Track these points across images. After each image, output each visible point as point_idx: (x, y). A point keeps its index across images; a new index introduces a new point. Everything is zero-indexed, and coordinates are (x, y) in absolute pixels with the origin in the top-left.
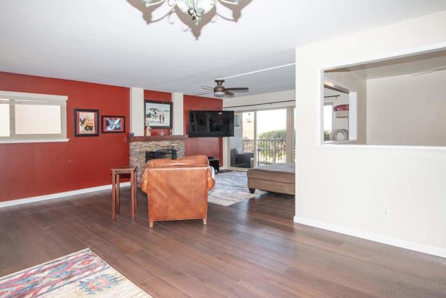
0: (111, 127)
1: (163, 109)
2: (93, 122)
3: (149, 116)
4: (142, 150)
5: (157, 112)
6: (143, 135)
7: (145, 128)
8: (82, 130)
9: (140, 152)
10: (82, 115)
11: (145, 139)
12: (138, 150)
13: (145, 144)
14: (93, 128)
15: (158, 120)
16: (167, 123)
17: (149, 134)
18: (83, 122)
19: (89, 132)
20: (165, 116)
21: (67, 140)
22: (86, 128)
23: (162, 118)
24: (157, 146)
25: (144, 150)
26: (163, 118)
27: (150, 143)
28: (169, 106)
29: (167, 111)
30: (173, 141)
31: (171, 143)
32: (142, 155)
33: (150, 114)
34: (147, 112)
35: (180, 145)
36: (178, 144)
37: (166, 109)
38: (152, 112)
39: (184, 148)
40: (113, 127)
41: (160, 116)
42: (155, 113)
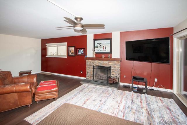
0: (80, 53)
1: (105, 43)
2: (74, 51)
10: (70, 49)
14: (74, 53)
15: (102, 49)
19: (72, 55)
22: (71, 53)
24: (99, 63)
28: (109, 41)
30: (110, 61)
31: (109, 63)
32: (91, 66)
33: (97, 46)
34: (96, 45)
35: (116, 65)
36: (114, 64)
37: (108, 43)
38: (98, 45)
39: (120, 67)
40: (81, 53)
41: (104, 47)
42: (100, 45)
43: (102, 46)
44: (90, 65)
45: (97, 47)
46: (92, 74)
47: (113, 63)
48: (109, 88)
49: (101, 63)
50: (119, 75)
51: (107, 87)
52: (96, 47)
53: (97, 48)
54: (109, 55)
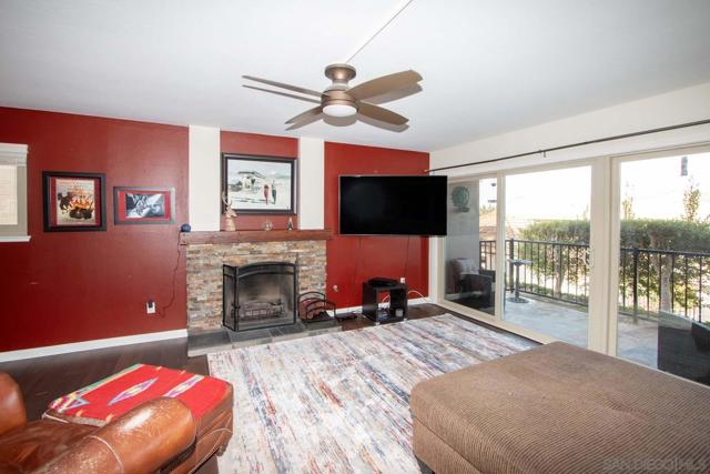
0: (139, 212)
1: (273, 173)
2: (91, 200)
4: (213, 262)
6: (218, 230)
8: (62, 216)
10: (64, 186)
11: (222, 238)
12: (202, 262)
14: (93, 214)
15: (260, 195)
16: (283, 202)
17: (231, 226)
18: (66, 201)
19: (82, 222)
20: (277, 189)
21: (27, 239)
22: (73, 214)
23: (270, 191)
24: (252, 252)
25: (219, 261)
26: (274, 192)
27: (235, 247)
28: (289, 165)
29: (282, 177)
30: (294, 242)
31: (289, 248)
32: (213, 271)
33: (240, 183)
34: (232, 180)
35: (313, 255)
36: (308, 250)
37: (282, 174)
38: (245, 180)
39: (325, 258)
40: (145, 211)
41: (266, 187)
42: (253, 181)
43: (261, 183)
44: (208, 266)
45: (238, 187)
46: (221, 303)
47: (306, 247)
48: (315, 334)
49: (260, 253)
50: (325, 287)
51: (310, 335)
52: (233, 186)
53: (239, 189)
54: (291, 220)
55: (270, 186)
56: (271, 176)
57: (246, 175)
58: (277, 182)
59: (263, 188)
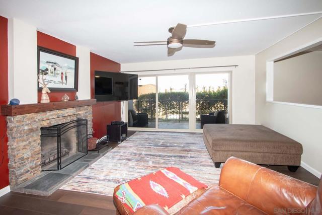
1: (66, 65)
3: (45, 72)
4: (35, 126)
5: (58, 68)
6: (36, 102)
7: (40, 90)
9: (31, 130)
11: (39, 108)
12: (26, 128)
13: (39, 116)
15: (59, 79)
16: (70, 85)
17: (45, 99)
20: (68, 75)
23: (64, 77)
25: (38, 125)
26: (66, 77)
27: (49, 114)
28: (73, 62)
29: (71, 68)
30: (79, 107)
31: (77, 111)
33: (47, 70)
34: (42, 67)
35: (87, 114)
36: (85, 111)
37: (70, 66)
38: (50, 68)
41: (62, 73)
42: (55, 69)
43: (59, 71)
52: (43, 71)
53: (46, 74)
55: (64, 73)
56: (65, 67)
57: (51, 64)
58: (68, 71)
59: (60, 75)
